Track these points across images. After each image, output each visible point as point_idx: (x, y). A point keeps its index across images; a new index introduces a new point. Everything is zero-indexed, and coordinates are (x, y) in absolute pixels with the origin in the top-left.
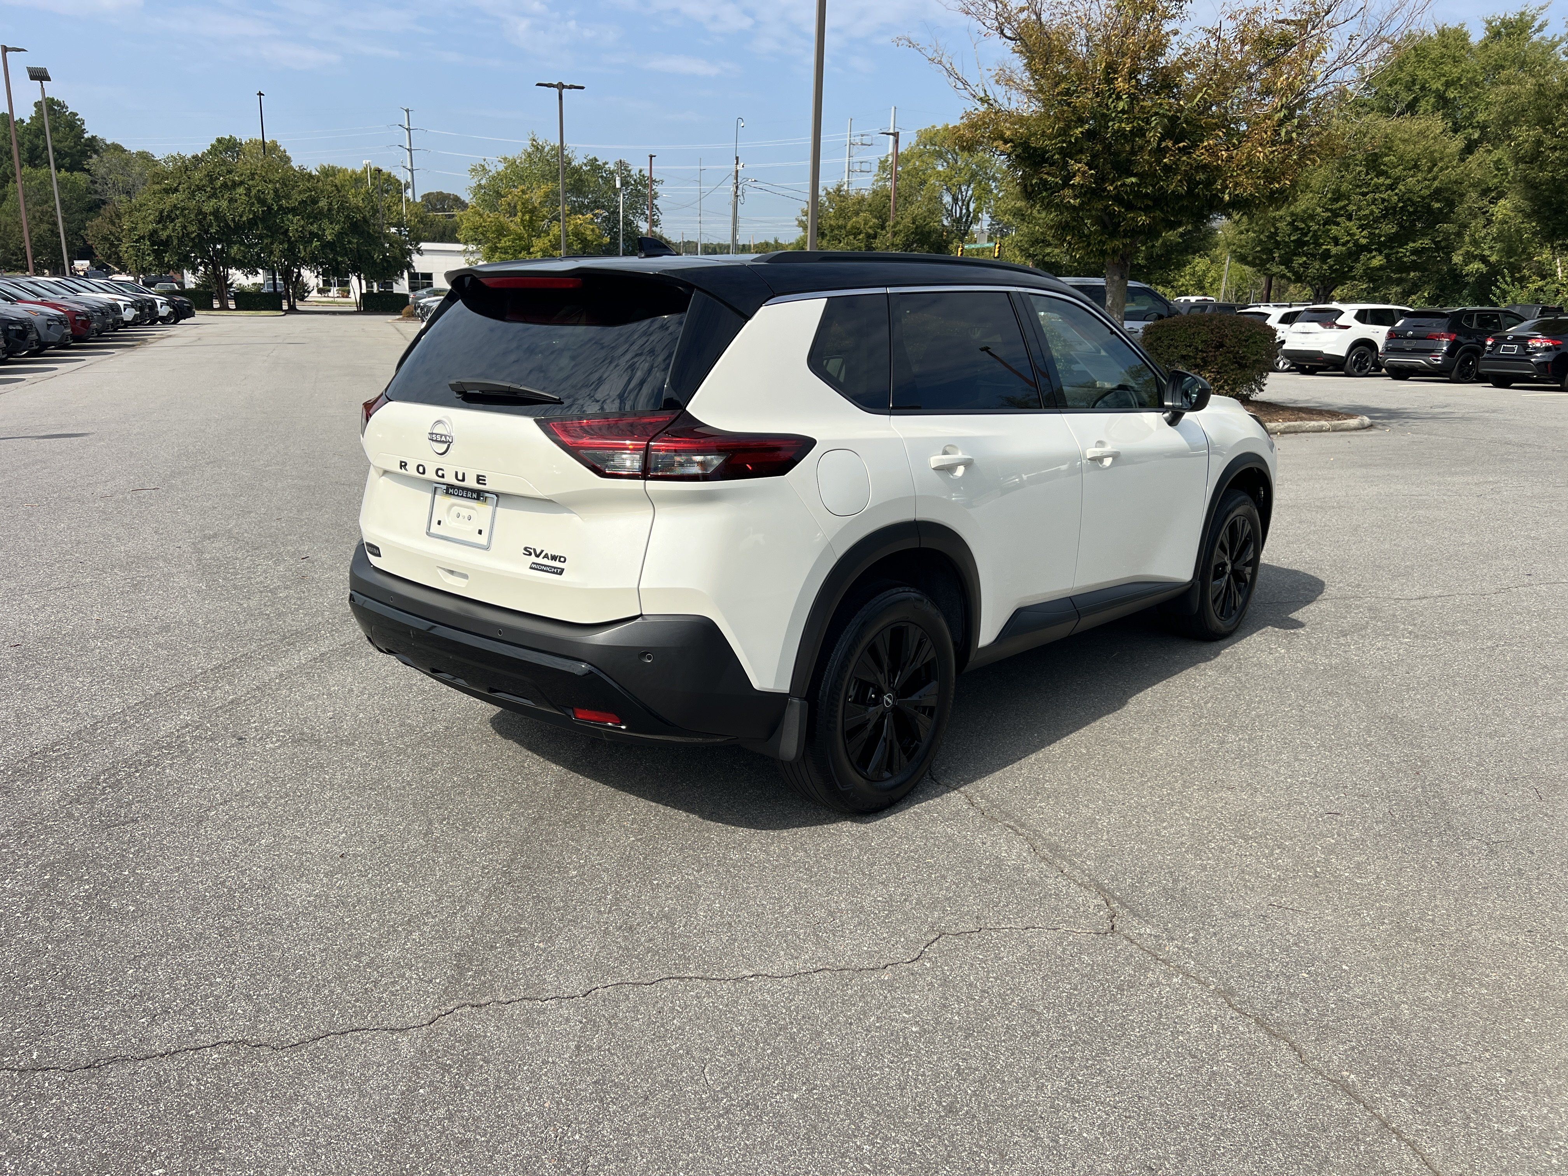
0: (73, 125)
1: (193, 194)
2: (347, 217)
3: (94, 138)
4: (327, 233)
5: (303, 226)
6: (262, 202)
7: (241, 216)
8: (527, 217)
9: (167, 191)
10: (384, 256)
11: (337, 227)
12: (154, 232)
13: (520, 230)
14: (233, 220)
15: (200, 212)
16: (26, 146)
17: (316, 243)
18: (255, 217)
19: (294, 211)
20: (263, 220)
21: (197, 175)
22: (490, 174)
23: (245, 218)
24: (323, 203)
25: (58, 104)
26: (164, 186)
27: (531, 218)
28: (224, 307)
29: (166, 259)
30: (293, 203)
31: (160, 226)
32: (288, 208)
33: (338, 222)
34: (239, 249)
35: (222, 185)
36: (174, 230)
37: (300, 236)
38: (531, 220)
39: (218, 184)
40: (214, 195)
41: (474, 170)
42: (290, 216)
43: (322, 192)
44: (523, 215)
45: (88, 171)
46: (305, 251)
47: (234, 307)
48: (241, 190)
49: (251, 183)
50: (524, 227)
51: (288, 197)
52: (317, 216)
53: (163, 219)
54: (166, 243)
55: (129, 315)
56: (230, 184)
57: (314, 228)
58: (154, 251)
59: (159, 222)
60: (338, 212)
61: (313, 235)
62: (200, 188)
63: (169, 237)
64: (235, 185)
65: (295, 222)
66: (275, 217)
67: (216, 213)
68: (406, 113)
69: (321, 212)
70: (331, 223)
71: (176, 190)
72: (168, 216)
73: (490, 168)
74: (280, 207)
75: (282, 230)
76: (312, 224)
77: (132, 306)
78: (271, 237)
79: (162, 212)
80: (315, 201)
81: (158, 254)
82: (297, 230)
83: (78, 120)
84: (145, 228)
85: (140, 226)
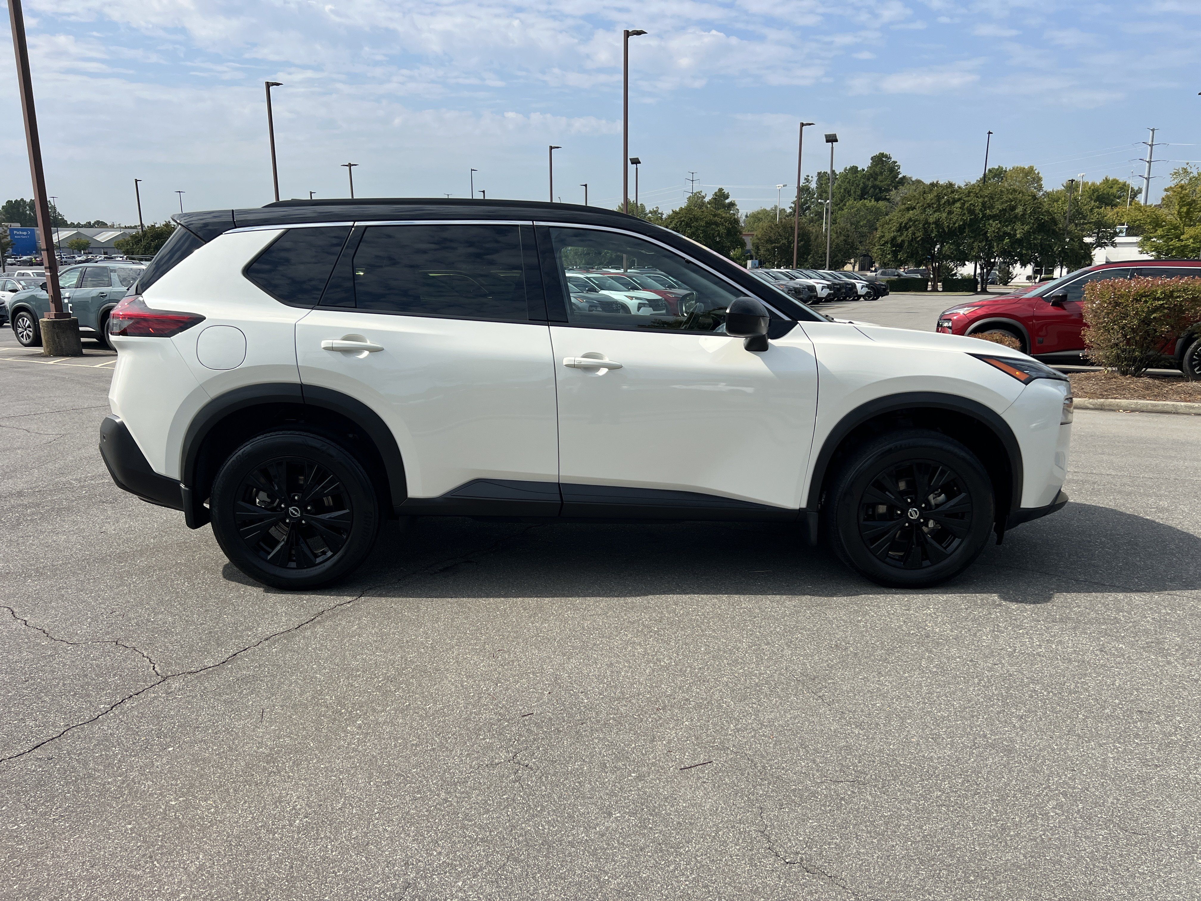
0: (893, 170)
1: (924, 210)
2: (1037, 219)
3: (904, 177)
4: (1018, 232)
5: (999, 228)
6: (971, 212)
7: (954, 224)
8: (1185, 209)
9: (908, 209)
10: (1063, 248)
11: (1026, 228)
12: (894, 239)
13: (1178, 221)
14: (948, 226)
15: (927, 222)
16: (860, 186)
17: (1007, 240)
18: (965, 224)
19: (994, 217)
20: (970, 225)
21: (930, 196)
22: (1191, 175)
23: (957, 225)
24: (1019, 210)
25: (886, 156)
26: (907, 206)
27: (1188, 210)
28: (935, 290)
29: (899, 256)
30: (995, 211)
31: (899, 234)
32: (990, 215)
33: (1028, 224)
34: (949, 247)
35: (945, 202)
36: (907, 236)
37: (995, 236)
38: (1188, 213)
39: (943, 201)
40: (938, 210)
41: (1176, 173)
42: (991, 222)
43: (1020, 201)
44: (1181, 208)
45: (888, 200)
46: (998, 247)
47: (940, 289)
48: (958, 205)
49: (966, 199)
50: (1181, 219)
51: (992, 207)
52: (1012, 221)
53: (902, 228)
54: (901, 246)
55: (823, 293)
56: (951, 201)
57: (1008, 229)
58: (892, 251)
59: (898, 231)
60: (1030, 216)
61: (1006, 234)
62: (929, 206)
63: (903, 241)
64: (955, 201)
65: (994, 225)
66: (980, 223)
67: (937, 223)
68: (1151, 132)
69: (1016, 217)
70: (1022, 225)
71: (914, 208)
72: (905, 226)
73: (1192, 170)
74: (984, 215)
75: (983, 232)
76: (1007, 226)
77: (828, 288)
78: (974, 237)
79: (901, 224)
80: (1013, 208)
81: (895, 253)
82: (994, 231)
83: (897, 166)
84: (888, 236)
85: (887, 234)
